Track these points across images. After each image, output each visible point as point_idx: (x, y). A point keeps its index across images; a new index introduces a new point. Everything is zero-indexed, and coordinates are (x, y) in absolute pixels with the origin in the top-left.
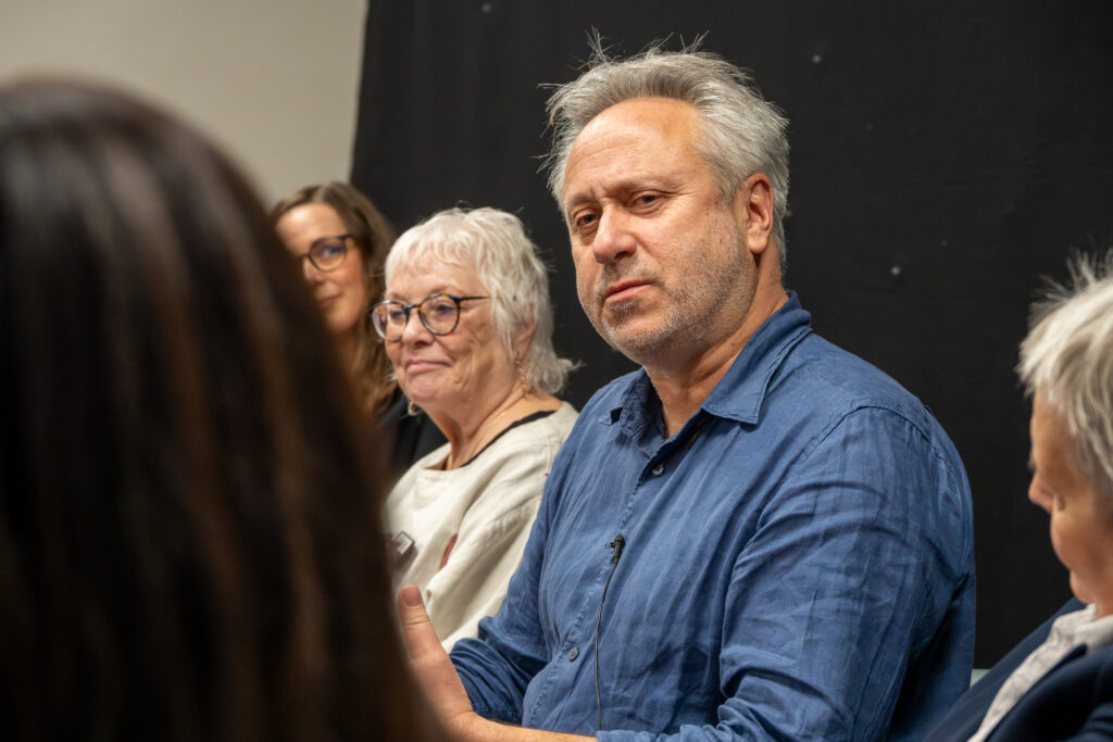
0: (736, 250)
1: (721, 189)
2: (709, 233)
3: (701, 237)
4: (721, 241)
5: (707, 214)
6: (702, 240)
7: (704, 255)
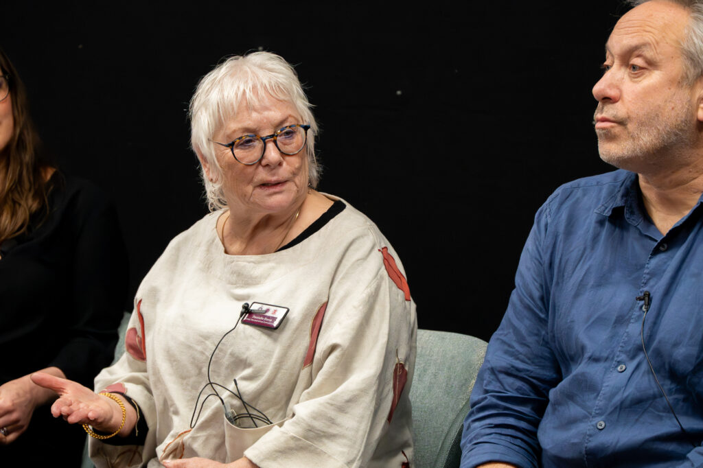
0: (684, 116)
1: (686, 73)
2: (666, 101)
3: (659, 103)
4: (673, 109)
5: (670, 89)
6: (659, 106)
7: (657, 115)
